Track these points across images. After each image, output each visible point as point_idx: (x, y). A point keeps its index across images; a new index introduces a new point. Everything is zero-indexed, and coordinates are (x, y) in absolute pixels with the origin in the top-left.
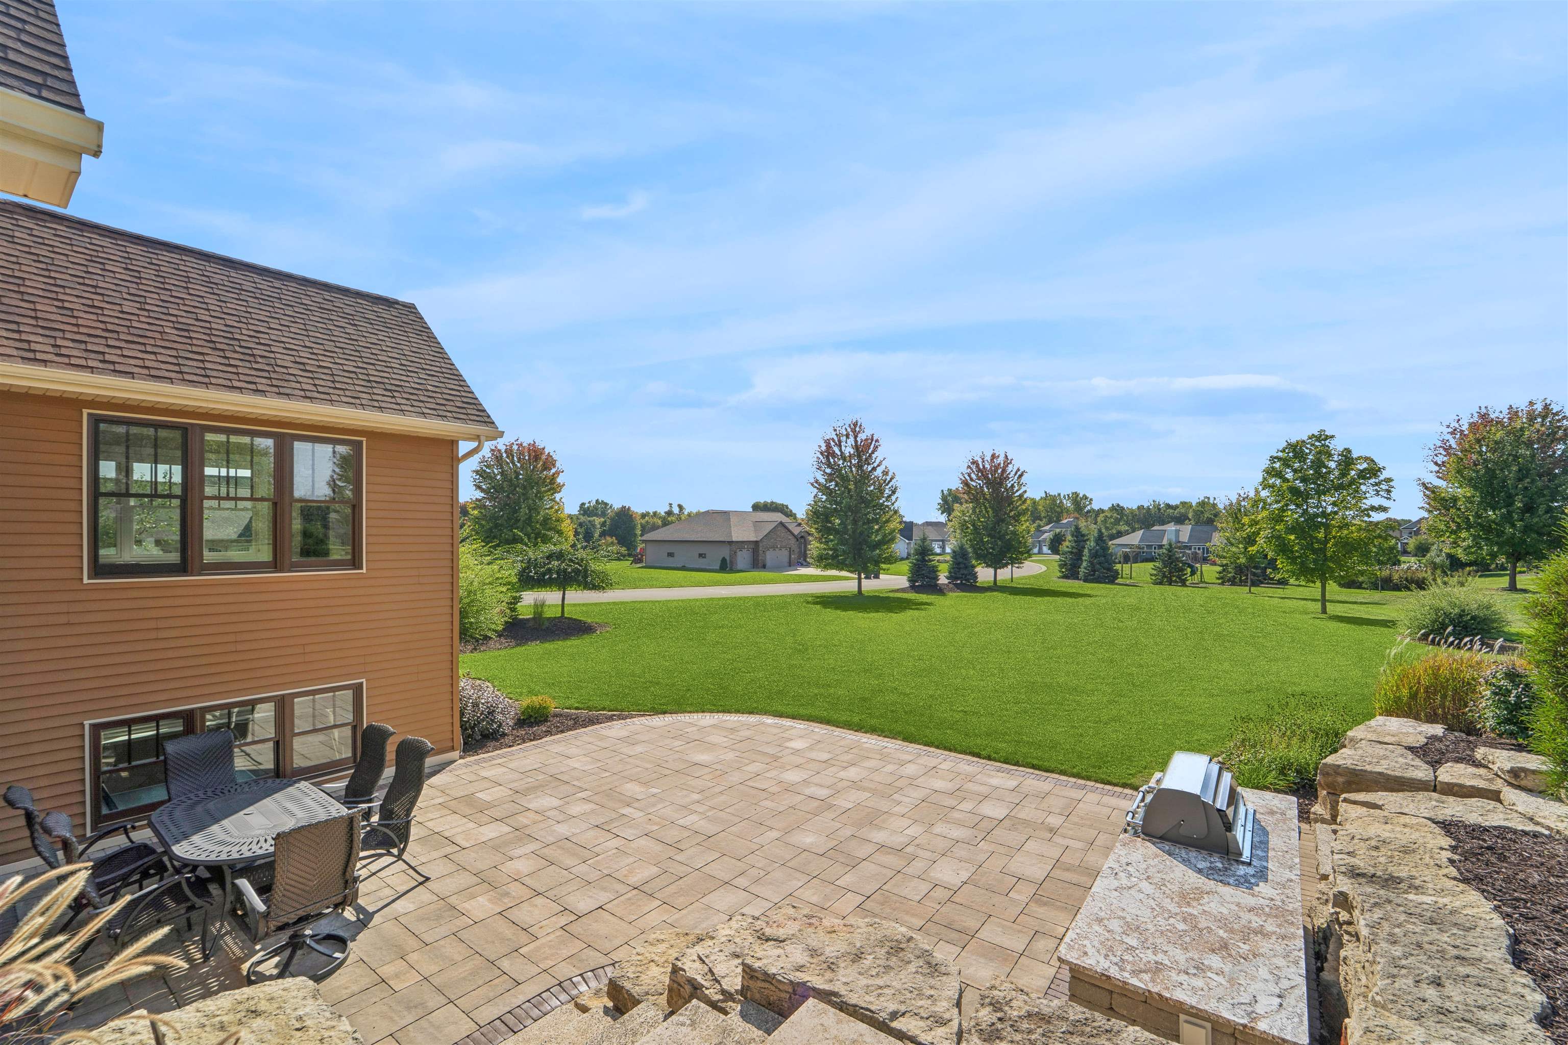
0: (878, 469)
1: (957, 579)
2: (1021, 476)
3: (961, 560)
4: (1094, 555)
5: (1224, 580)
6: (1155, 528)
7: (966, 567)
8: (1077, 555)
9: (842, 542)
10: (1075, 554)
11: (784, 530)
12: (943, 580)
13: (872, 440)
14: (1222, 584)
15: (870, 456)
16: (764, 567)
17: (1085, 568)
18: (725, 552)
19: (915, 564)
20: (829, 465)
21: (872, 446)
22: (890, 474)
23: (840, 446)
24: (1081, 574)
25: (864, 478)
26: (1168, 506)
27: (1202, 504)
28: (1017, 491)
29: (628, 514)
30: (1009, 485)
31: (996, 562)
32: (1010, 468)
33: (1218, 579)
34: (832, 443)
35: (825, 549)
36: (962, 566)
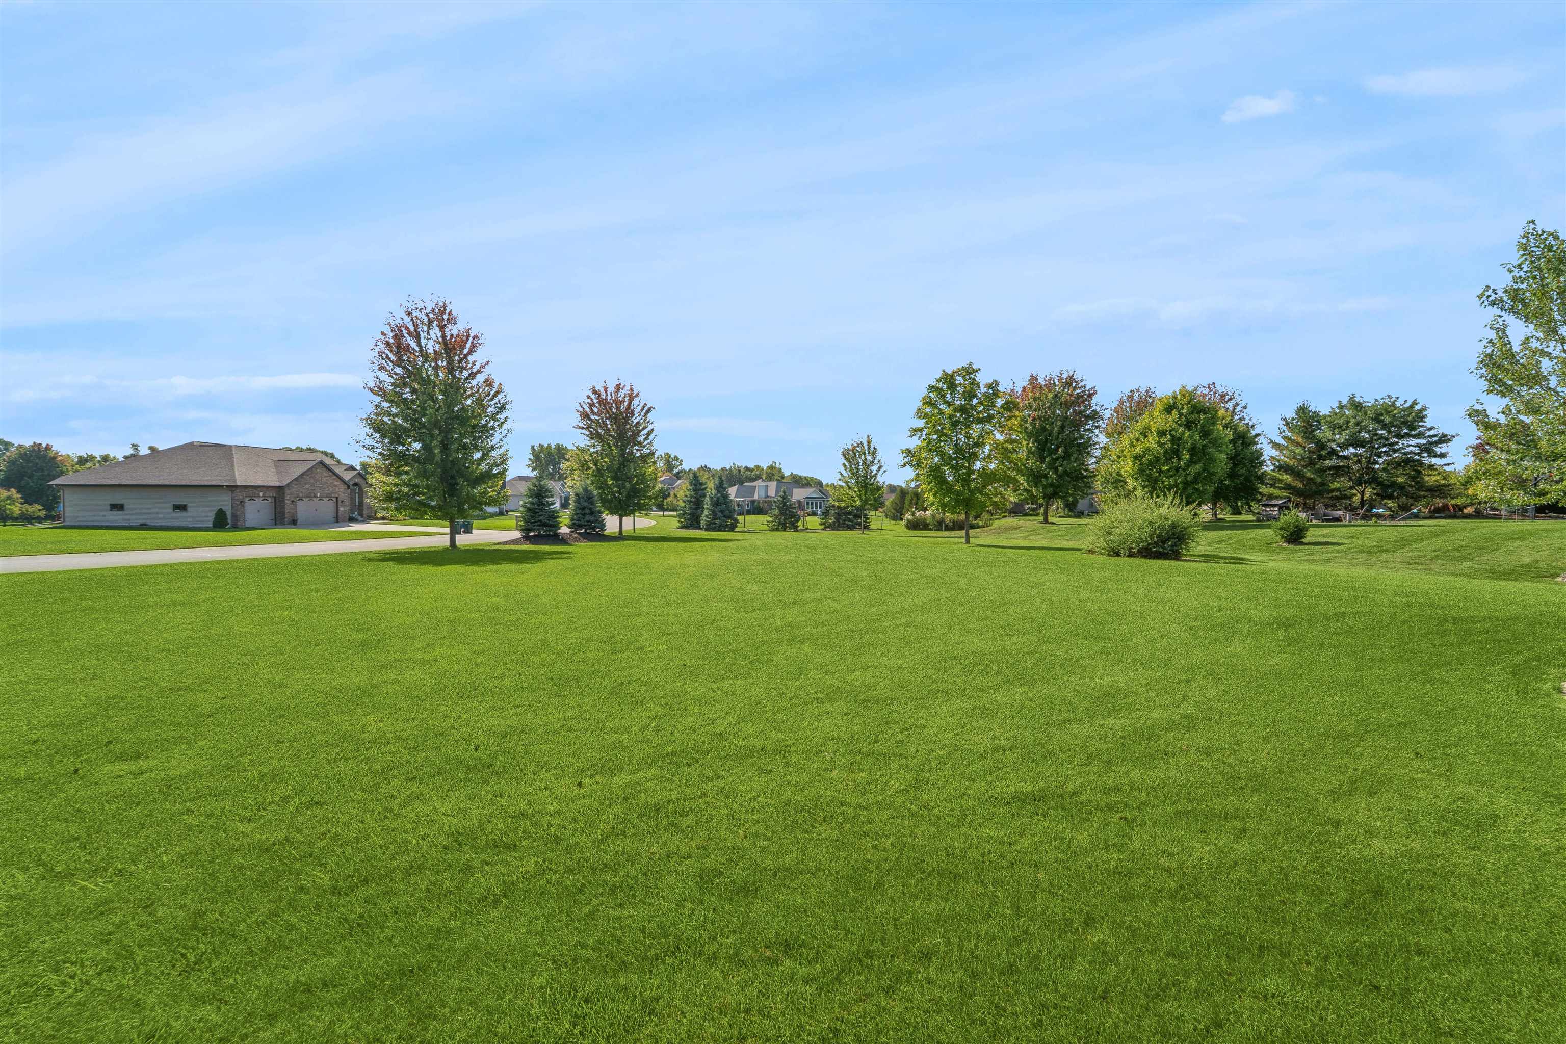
0: (478, 376)
1: (581, 526)
2: (648, 411)
3: (586, 504)
4: (716, 503)
5: (826, 527)
6: (746, 484)
7: (592, 513)
8: (697, 503)
9: (424, 474)
10: (695, 503)
11: (325, 473)
12: (564, 530)
13: (468, 337)
14: (824, 529)
15: (466, 356)
16: (294, 523)
17: (707, 516)
18: (225, 503)
19: (529, 510)
20: (399, 363)
21: (468, 345)
22: (496, 385)
23: (417, 337)
24: (703, 523)
25: (454, 389)
26: (747, 469)
27: (771, 468)
28: (644, 428)
29: (45, 456)
30: (635, 422)
31: (623, 508)
32: (635, 402)
33: (821, 524)
34: (405, 332)
35: (396, 485)
36: (587, 511)
